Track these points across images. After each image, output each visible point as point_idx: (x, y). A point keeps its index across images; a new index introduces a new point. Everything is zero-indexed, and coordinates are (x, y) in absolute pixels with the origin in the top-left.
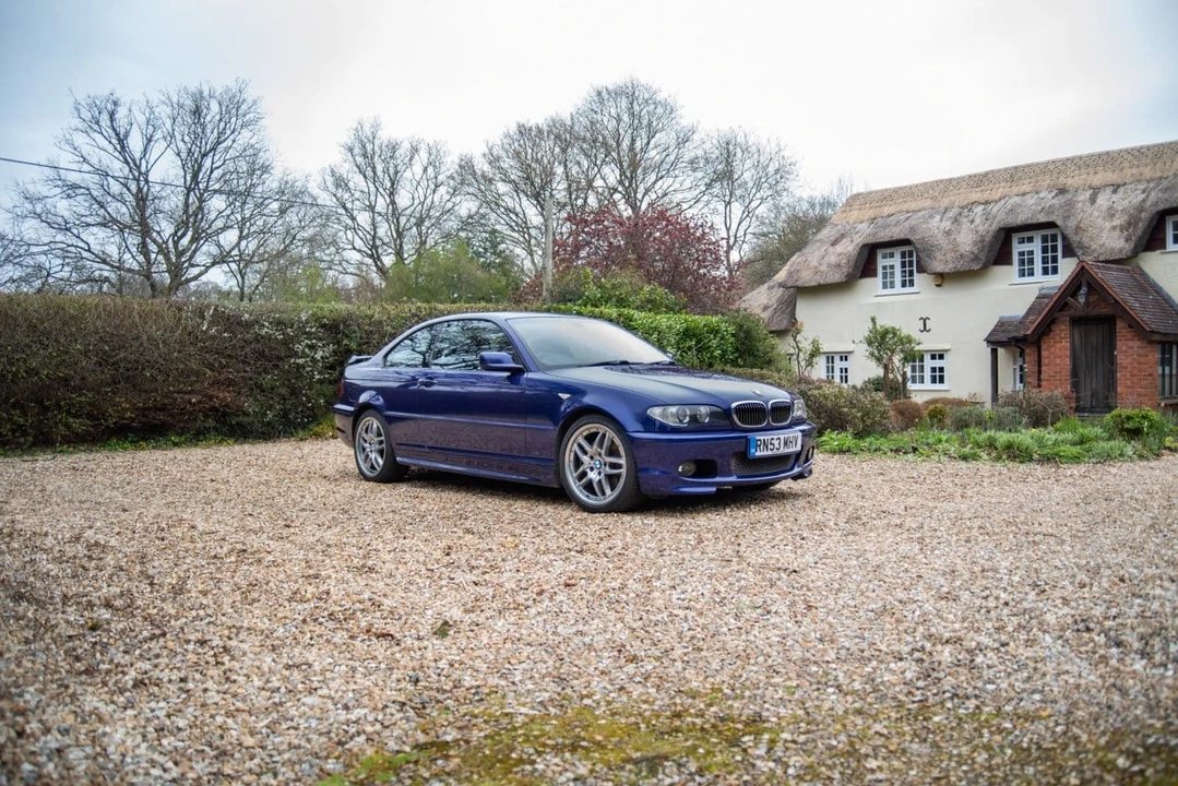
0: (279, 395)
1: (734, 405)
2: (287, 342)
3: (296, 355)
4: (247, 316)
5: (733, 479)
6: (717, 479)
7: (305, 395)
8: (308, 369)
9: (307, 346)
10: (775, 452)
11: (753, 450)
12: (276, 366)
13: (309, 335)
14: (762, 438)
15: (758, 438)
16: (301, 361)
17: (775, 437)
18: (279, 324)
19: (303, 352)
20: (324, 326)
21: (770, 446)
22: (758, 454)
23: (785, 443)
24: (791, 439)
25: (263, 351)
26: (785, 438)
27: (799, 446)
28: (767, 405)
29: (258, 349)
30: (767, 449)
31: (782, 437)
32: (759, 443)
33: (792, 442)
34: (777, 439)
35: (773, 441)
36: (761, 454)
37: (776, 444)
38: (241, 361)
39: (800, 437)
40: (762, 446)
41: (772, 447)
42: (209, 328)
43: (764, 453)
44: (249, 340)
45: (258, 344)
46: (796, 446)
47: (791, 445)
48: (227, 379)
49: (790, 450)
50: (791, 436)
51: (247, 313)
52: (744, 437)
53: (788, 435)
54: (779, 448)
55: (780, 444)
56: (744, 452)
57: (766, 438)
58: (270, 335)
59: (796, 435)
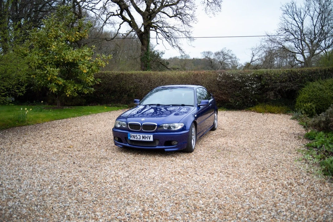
0: (242, 98)
1: (129, 123)
2: (243, 82)
3: (246, 86)
4: (231, 75)
5: (128, 145)
7: (250, 98)
8: (250, 90)
9: (250, 83)
10: (138, 139)
11: (129, 138)
12: (240, 89)
13: (251, 80)
15: (130, 134)
16: (248, 88)
18: (241, 77)
19: (248, 85)
20: (256, 77)
22: (131, 139)
23: (143, 137)
24: (146, 137)
25: (236, 85)
26: (142, 136)
27: (152, 139)
28: (141, 124)
29: (234, 85)
30: (135, 138)
31: (141, 135)
32: (131, 136)
33: (147, 137)
34: (139, 136)
35: (137, 136)
36: (132, 139)
37: (139, 137)
38: (229, 88)
39: (152, 136)
40: (132, 137)
41: (137, 138)
42: (219, 79)
43: (134, 139)
44: (231, 82)
45: (234, 83)
46: (150, 139)
47: (146, 138)
48: (224, 93)
49: (146, 140)
50: (146, 135)
51: (232, 74)
52: (128, 133)
53: (145, 135)
54: (140, 139)
55: (140, 137)
56: (128, 138)
57: (134, 134)
58: (238, 81)
59: (149, 135)
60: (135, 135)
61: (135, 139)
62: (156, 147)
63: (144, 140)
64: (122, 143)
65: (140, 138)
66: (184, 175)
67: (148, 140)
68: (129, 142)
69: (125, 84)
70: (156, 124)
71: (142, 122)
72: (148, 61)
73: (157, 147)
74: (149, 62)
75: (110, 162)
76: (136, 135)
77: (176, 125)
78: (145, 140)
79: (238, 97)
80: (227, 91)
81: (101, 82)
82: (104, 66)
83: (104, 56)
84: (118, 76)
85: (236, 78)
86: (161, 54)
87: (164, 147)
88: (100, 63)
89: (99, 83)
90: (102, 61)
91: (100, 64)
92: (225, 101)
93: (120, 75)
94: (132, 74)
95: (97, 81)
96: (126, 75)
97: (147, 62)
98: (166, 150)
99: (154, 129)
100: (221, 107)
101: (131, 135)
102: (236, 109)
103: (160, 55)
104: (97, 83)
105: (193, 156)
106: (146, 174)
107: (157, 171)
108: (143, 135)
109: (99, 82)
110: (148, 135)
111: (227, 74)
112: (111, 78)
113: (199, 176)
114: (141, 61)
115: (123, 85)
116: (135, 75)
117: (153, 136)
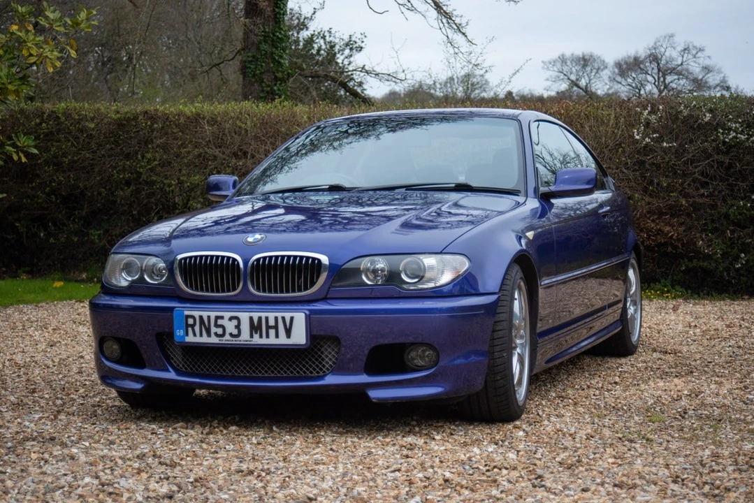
1: (180, 257)
4: (708, 116)
5: (171, 375)
6: (147, 372)
10: (227, 340)
11: (179, 333)
14: (197, 314)
15: (187, 313)
17: (227, 315)
21: (213, 330)
22: (190, 339)
23: (255, 328)
24: (272, 323)
25: (730, 166)
26: (251, 319)
27: (299, 336)
28: (246, 262)
29: (720, 163)
30: (209, 335)
31: (244, 317)
32: (191, 321)
33: (276, 327)
34: (231, 319)
35: (220, 322)
36: (198, 339)
37: (230, 327)
38: (694, 181)
39: (300, 319)
40: (197, 328)
41: (220, 331)
42: (645, 135)
43: (205, 339)
44: (705, 151)
45: (721, 158)
46: (288, 332)
47: (272, 332)
48: (671, 207)
49: (272, 341)
50: (271, 316)
51: (711, 111)
52: (172, 309)
53: (263, 315)
54: (239, 335)
55: (238, 327)
56: (171, 335)
57: (205, 314)
58: (742, 142)
59: (288, 316)
60: (213, 314)
61: (214, 340)
62: (322, 378)
63: (257, 340)
64: (142, 366)
65: (235, 332)
66: (472, 490)
67: (283, 340)
68: (178, 357)
69: (162, 165)
70: (325, 259)
71: (247, 249)
72: (279, 75)
73: (331, 380)
74: (283, 81)
75: (76, 451)
76: (217, 318)
77: (429, 261)
78: (264, 341)
79: (744, 227)
80: (686, 196)
81: (35, 151)
82: (54, 67)
83: (51, 16)
84: (124, 124)
85: (730, 129)
86: (347, 52)
87: (364, 379)
88: (34, 52)
89: (24, 160)
90: (46, 42)
91: (31, 55)
92: (675, 247)
93: (136, 118)
94: (197, 118)
95: (14, 145)
96: (166, 118)
97: (276, 79)
98: (374, 394)
99: (313, 284)
100: (656, 280)
101: (188, 317)
102: (735, 292)
103: (340, 59)
104: (15, 157)
105: (521, 433)
106: (269, 489)
107: (328, 477)
108: (256, 316)
109: (27, 155)
110: (279, 315)
111: (686, 113)
112: (90, 137)
113: (555, 494)
114: (244, 74)
115: (152, 170)
116: (213, 121)
117: (308, 319)
